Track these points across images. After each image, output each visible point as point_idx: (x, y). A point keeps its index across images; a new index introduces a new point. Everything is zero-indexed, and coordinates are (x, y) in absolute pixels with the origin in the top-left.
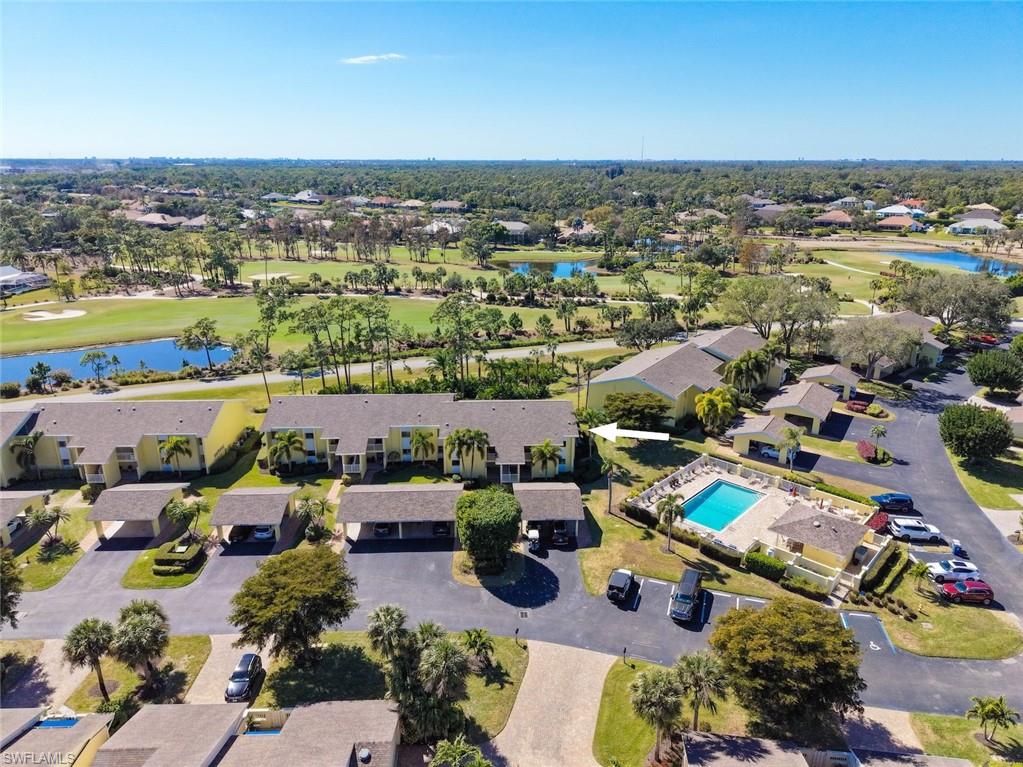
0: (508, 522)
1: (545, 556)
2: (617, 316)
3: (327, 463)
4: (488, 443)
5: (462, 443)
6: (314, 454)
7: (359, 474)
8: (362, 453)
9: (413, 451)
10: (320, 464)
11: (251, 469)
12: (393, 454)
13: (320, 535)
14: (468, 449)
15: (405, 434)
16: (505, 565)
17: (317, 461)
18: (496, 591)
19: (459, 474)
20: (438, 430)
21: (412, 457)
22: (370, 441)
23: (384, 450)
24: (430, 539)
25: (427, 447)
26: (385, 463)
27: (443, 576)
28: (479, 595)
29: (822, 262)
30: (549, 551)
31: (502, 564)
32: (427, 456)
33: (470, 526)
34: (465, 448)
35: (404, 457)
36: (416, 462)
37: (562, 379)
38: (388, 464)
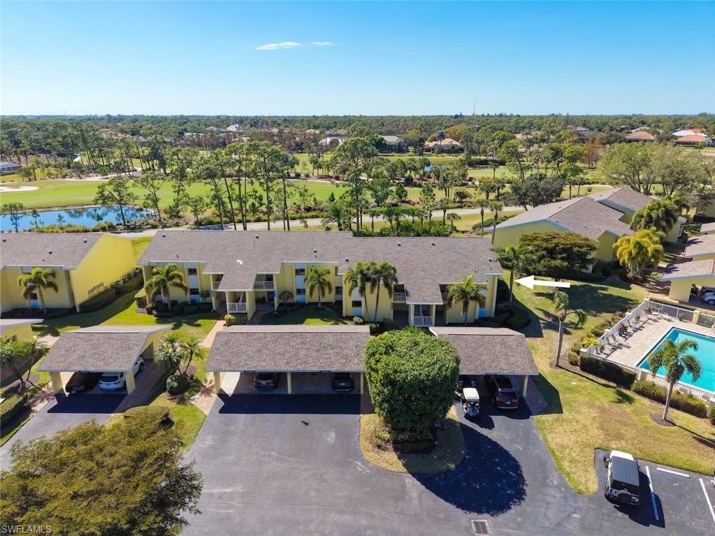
0: (446, 376)
1: (490, 425)
2: (492, 189)
3: (211, 304)
4: (396, 280)
5: (366, 278)
6: (197, 293)
7: (246, 314)
8: (249, 290)
9: (308, 291)
10: (203, 304)
11: (127, 308)
12: (286, 294)
13: (187, 386)
14: (374, 285)
15: (300, 272)
16: (435, 438)
17: (201, 300)
18: (428, 481)
19: (361, 317)
20: (336, 268)
21: (307, 298)
22: (259, 277)
23: (275, 289)
24: (328, 396)
25: (323, 285)
26: (276, 305)
27: (349, 454)
28: (403, 486)
30: (494, 418)
31: (431, 437)
32: (323, 296)
33: (389, 381)
34: (368, 285)
35: (297, 298)
36: (310, 304)
37: (452, 235)
38: (280, 305)
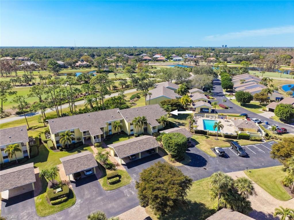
1: (189, 150)
6: (75, 139)
7: (100, 142)
8: (100, 134)
10: (76, 143)
11: (49, 152)
12: (107, 132)
13: (111, 167)
15: (110, 124)
19: (136, 134)
21: (114, 132)
23: (104, 131)
28: (186, 168)
29: (156, 68)
